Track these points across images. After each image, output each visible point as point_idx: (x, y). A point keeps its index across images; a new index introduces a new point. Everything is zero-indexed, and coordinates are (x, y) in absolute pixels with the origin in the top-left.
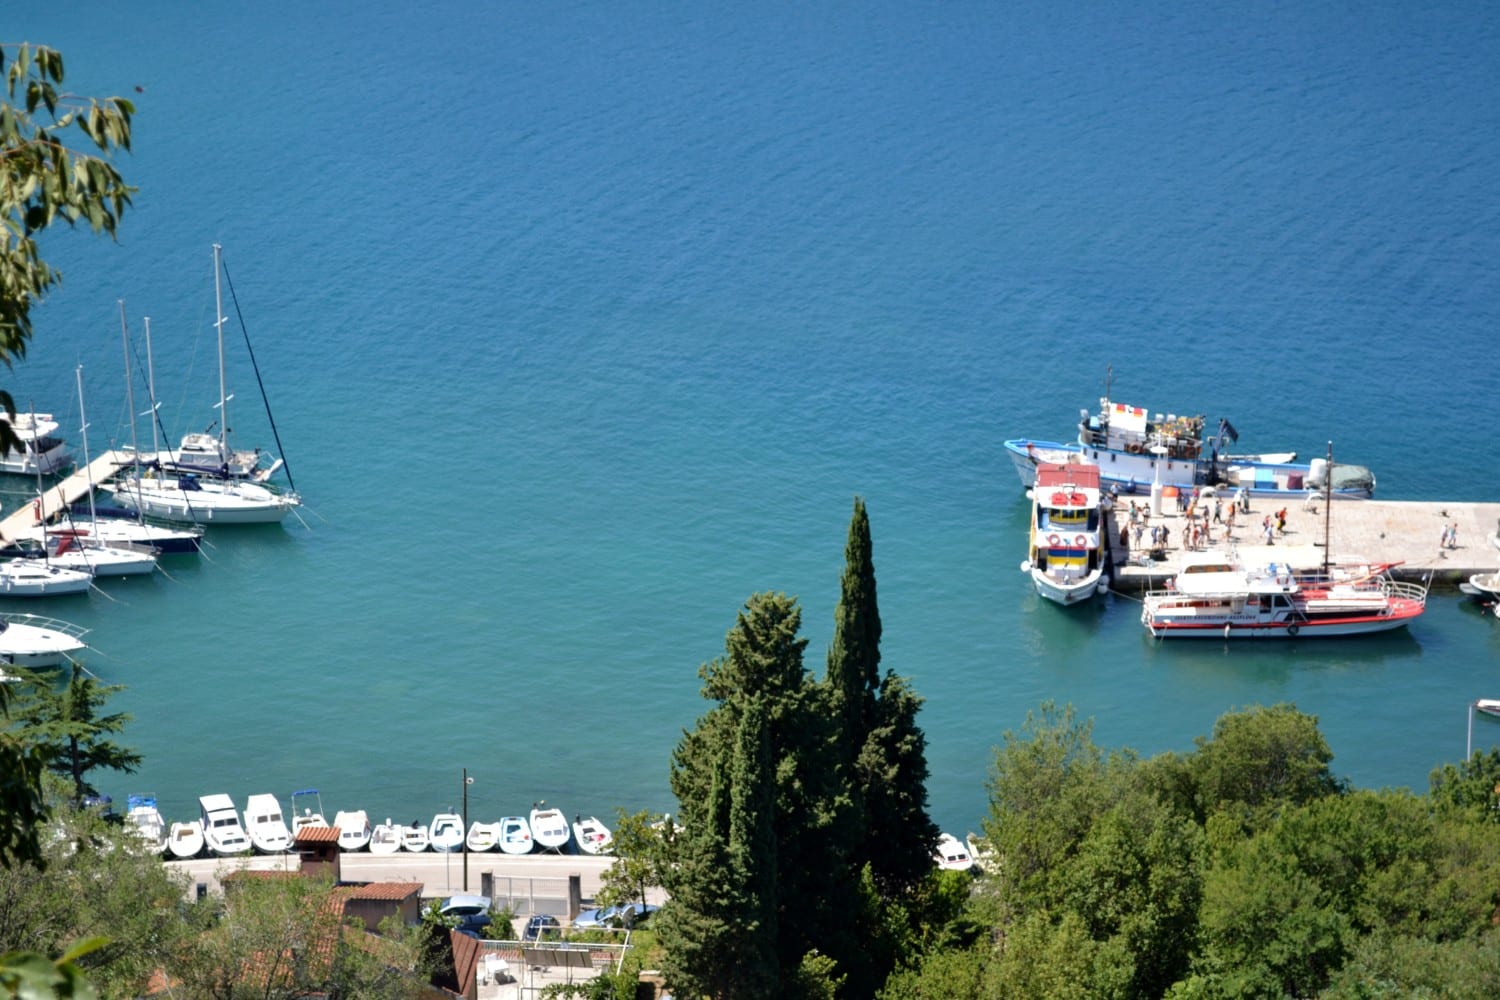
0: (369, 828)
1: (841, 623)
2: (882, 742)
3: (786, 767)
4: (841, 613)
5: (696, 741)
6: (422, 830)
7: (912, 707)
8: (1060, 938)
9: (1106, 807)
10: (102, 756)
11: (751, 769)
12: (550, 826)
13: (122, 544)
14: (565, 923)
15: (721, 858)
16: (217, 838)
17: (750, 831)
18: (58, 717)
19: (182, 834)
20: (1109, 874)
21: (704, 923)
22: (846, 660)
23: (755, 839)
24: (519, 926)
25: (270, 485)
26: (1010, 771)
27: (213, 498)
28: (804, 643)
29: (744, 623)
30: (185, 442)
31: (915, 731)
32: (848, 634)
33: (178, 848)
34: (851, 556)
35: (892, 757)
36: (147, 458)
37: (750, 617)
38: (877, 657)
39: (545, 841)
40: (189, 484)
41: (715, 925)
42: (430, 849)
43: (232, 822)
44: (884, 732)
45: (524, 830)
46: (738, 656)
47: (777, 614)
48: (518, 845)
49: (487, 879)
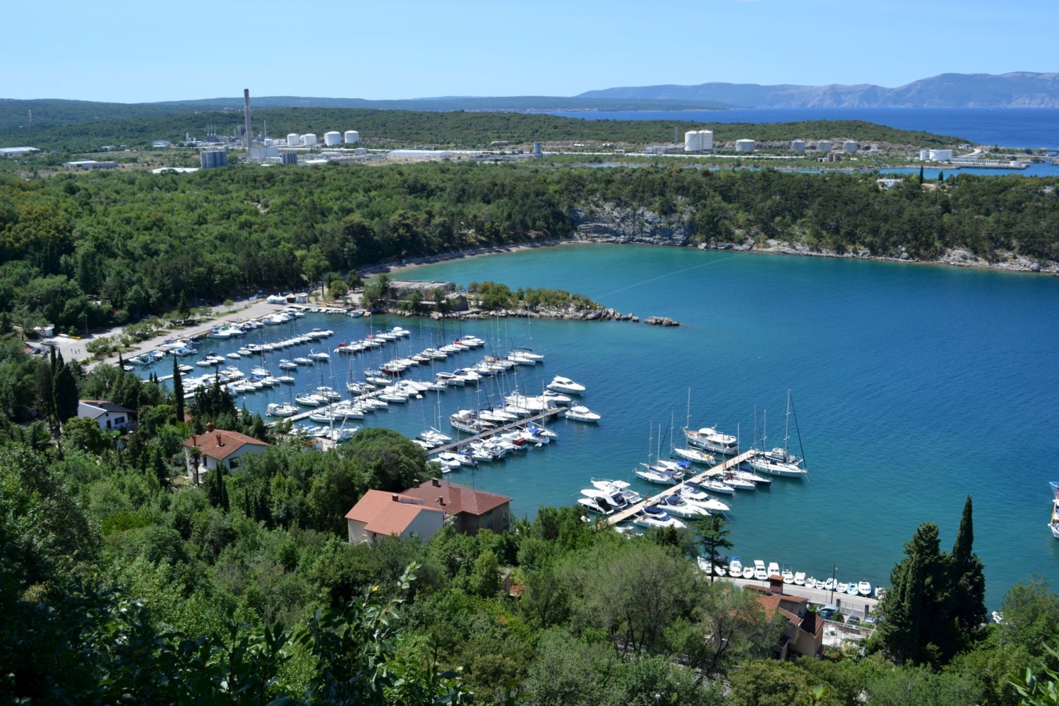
0: (806, 579)
1: (958, 535)
2: (968, 577)
3: (928, 580)
4: (960, 532)
5: (900, 567)
6: (823, 583)
7: (980, 567)
8: (1016, 653)
9: (1043, 612)
10: (722, 543)
11: (913, 579)
12: (865, 587)
13: (747, 480)
14: (862, 619)
15: (899, 606)
16: (758, 574)
17: (912, 599)
18: (709, 529)
19: (747, 571)
20: (1041, 634)
21: (892, 627)
22: (959, 548)
23: (913, 601)
24: (846, 618)
25: (799, 466)
26: (1012, 594)
27: (780, 468)
28: (939, 541)
29: (919, 531)
30: (774, 450)
31: (982, 575)
32: (961, 540)
33: (746, 575)
34: (964, 513)
35: (972, 583)
36: (762, 453)
37: (921, 529)
38: (971, 549)
39: (862, 592)
40: (774, 463)
41: (895, 628)
42: (824, 589)
43: (763, 570)
44: (970, 574)
45: (856, 588)
46: (916, 542)
47: (930, 529)
48: (853, 592)
49: (839, 601)
